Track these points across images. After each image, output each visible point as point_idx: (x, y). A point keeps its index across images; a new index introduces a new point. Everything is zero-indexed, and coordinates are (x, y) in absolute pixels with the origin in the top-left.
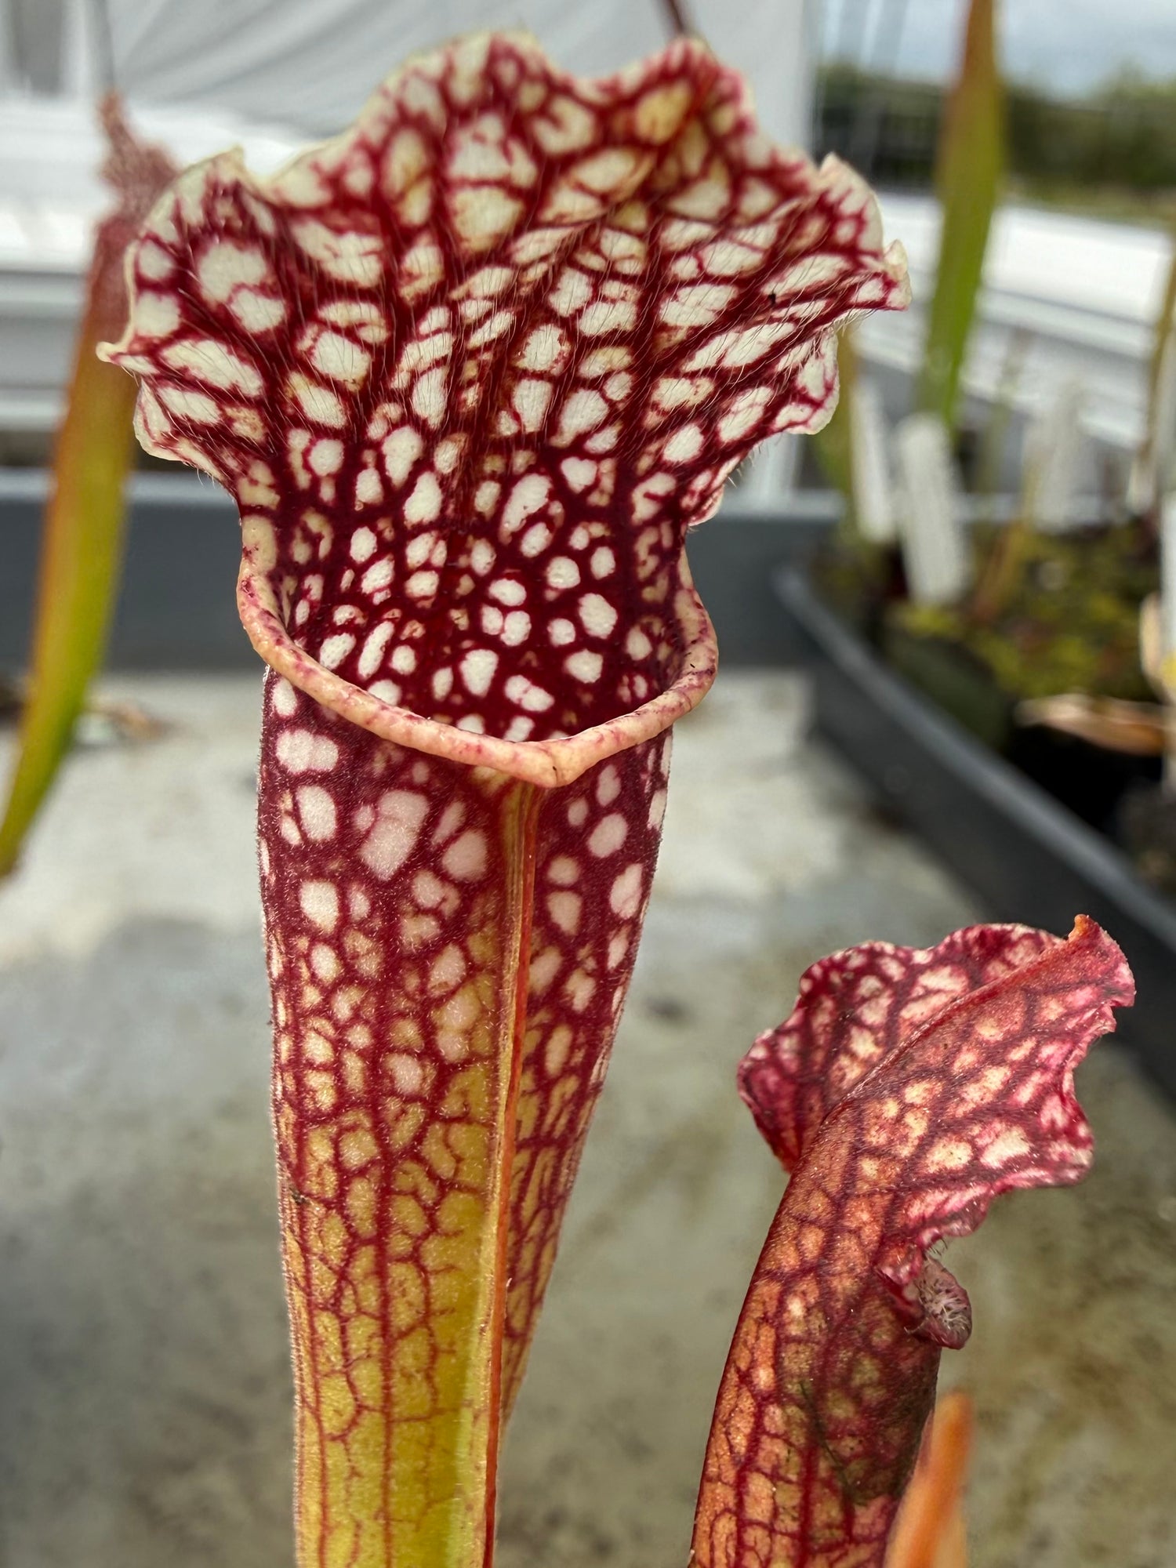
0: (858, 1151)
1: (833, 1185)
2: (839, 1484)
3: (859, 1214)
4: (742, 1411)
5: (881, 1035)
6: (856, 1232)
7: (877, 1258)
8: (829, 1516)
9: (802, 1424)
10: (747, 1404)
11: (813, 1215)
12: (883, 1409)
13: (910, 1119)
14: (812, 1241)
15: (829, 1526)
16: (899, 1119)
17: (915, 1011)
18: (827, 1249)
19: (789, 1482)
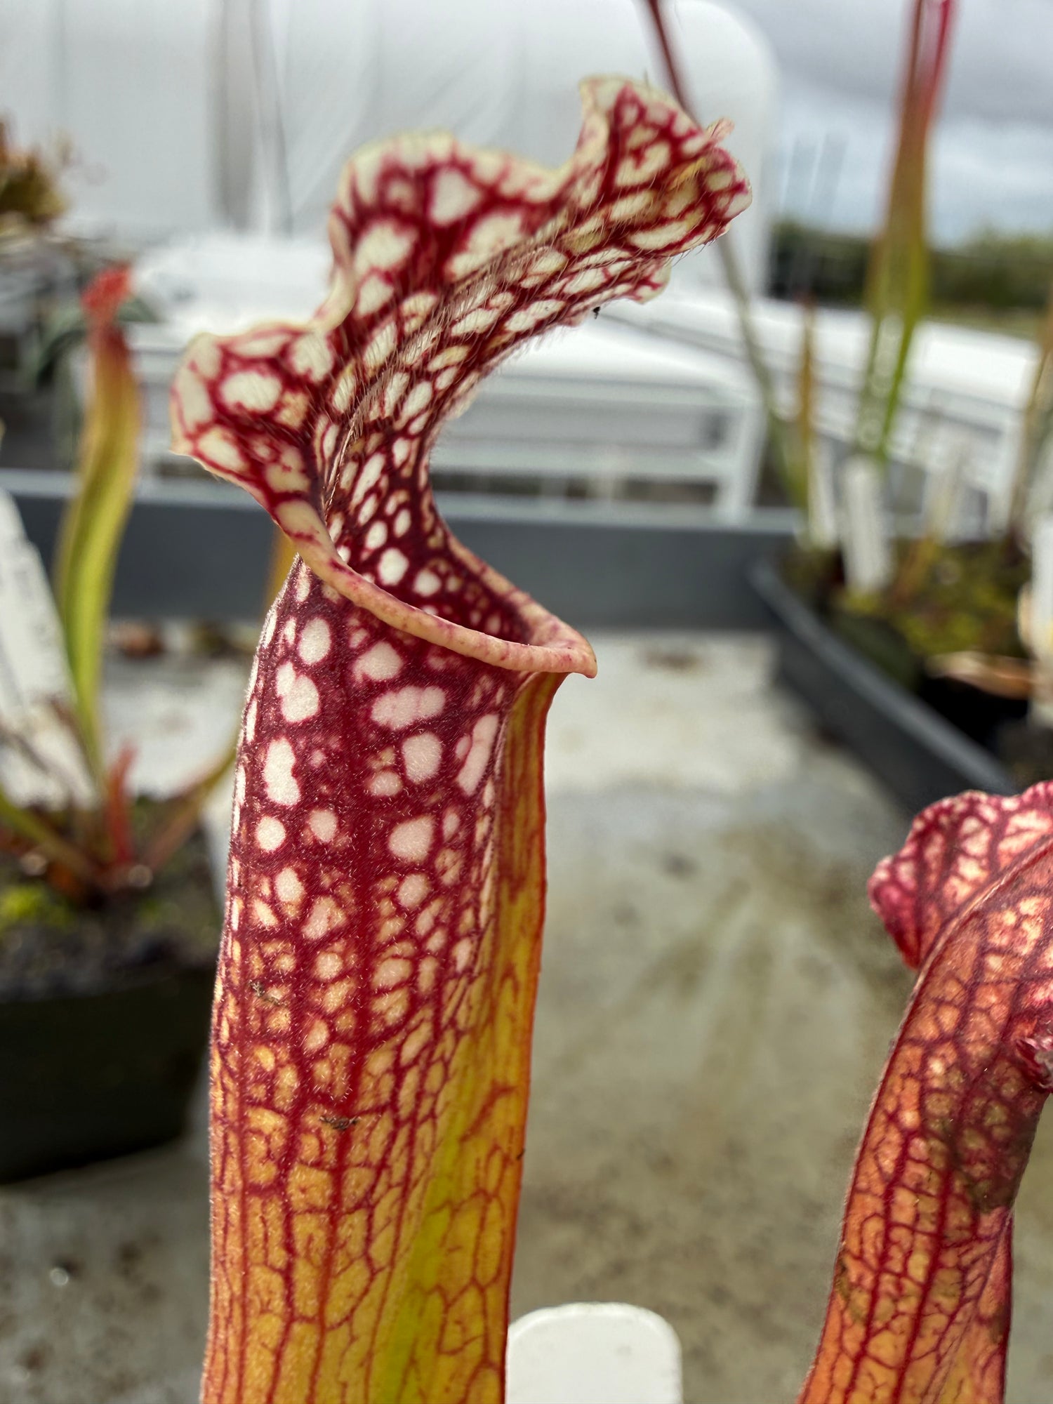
0: (984, 951)
1: (965, 976)
2: (970, 1198)
3: (987, 997)
4: (889, 1143)
5: (984, 862)
6: (987, 1011)
7: (1006, 1031)
8: (961, 1221)
9: (942, 1154)
10: (895, 1137)
11: (949, 998)
12: (1007, 1144)
13: (1026, 926)
14: (949, 1018)
15: (960, 1228)
16: (1017, 927)
17: (1011, 845)
18: (962, 1023)
19: (929, 1195)
